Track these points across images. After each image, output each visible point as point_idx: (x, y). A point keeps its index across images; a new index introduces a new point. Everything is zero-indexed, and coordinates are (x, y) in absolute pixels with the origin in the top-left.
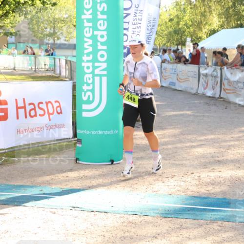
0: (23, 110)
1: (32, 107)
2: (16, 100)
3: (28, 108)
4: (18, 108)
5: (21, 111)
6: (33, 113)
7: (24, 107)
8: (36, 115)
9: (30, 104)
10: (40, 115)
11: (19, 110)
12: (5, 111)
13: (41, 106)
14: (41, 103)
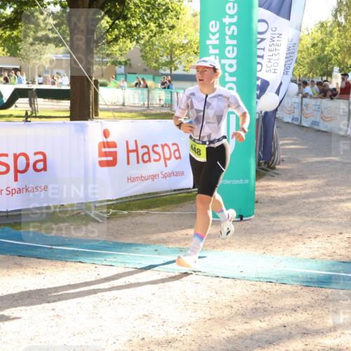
0: (135, 153)
1: (145, 150)
2: (127, 142)
3: (141, 151)
4: (129, 151)
5: (133, 155)
6: (146, 157)
7: (136, 151)
8: (149, 160)
9: (143, 147)
10: (155, 160)
11: (131, 154)
12: (114, 155)
13: (156, 149)
14: (157, 146)
